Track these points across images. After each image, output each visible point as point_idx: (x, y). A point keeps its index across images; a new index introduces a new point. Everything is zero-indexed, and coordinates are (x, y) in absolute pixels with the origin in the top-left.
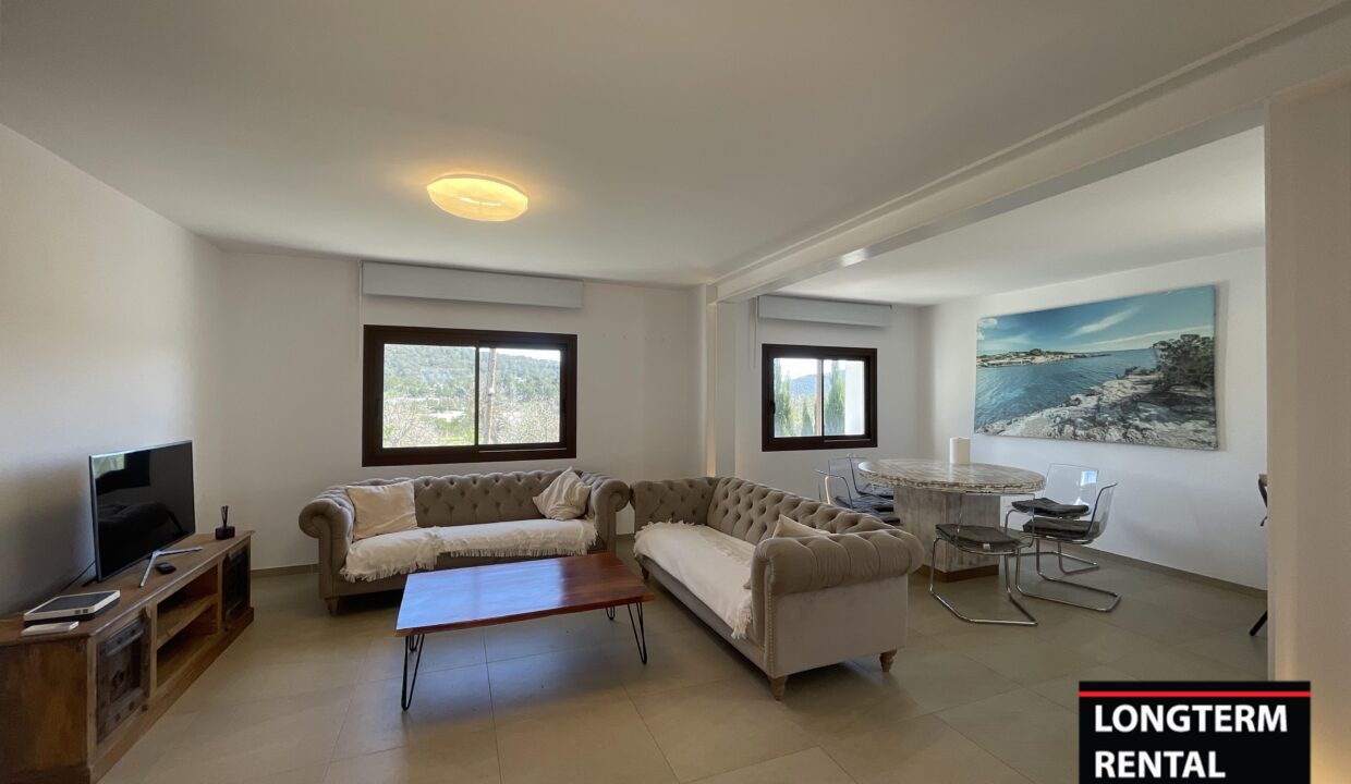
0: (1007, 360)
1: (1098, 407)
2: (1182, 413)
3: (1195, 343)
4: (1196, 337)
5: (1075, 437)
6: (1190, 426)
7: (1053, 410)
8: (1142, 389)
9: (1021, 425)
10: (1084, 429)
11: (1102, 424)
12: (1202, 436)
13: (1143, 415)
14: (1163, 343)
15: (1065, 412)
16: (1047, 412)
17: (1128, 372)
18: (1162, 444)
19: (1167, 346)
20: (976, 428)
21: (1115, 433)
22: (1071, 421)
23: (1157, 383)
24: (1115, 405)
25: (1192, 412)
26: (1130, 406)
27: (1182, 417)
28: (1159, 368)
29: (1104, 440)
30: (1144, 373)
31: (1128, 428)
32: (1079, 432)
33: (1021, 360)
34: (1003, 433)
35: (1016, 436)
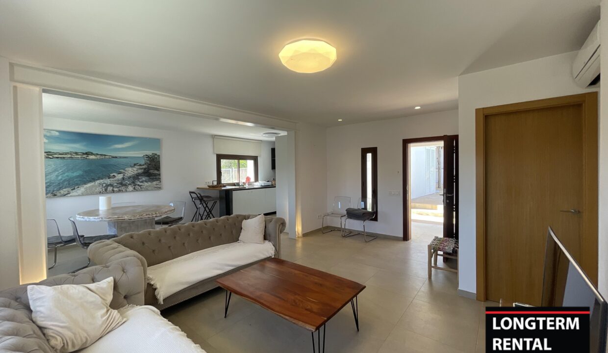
0: (69, 156)
1: (123, 179)
2: (153, 179)
3: (156, 156)
4: (156, 154)
5: (113, 191)
6: (155, 183)
7: (101, 181)
8: (140, 171)
9: (82, 189)
10: (118, 188)
11: (125, 185)
12: (158, 186)
13: (141, 180)
14: (146, 155)
15: (108, 181)
16: (98, 182)
17: (135, 165)
18: (147, 190)
19: (148, 156)
21: (130, 188)
22: (111, 185)
23: (145, 169)
24: (130, 177)
25: (156, 179)
26: (136, 177)
27: (153, 180)
28: (145, 164)
29: (126, 191)
30: (140, 165)
31: (135, 185)
32: (115, 189)
33: (80, 156)
34: (69, 195)
35: (79, 195)
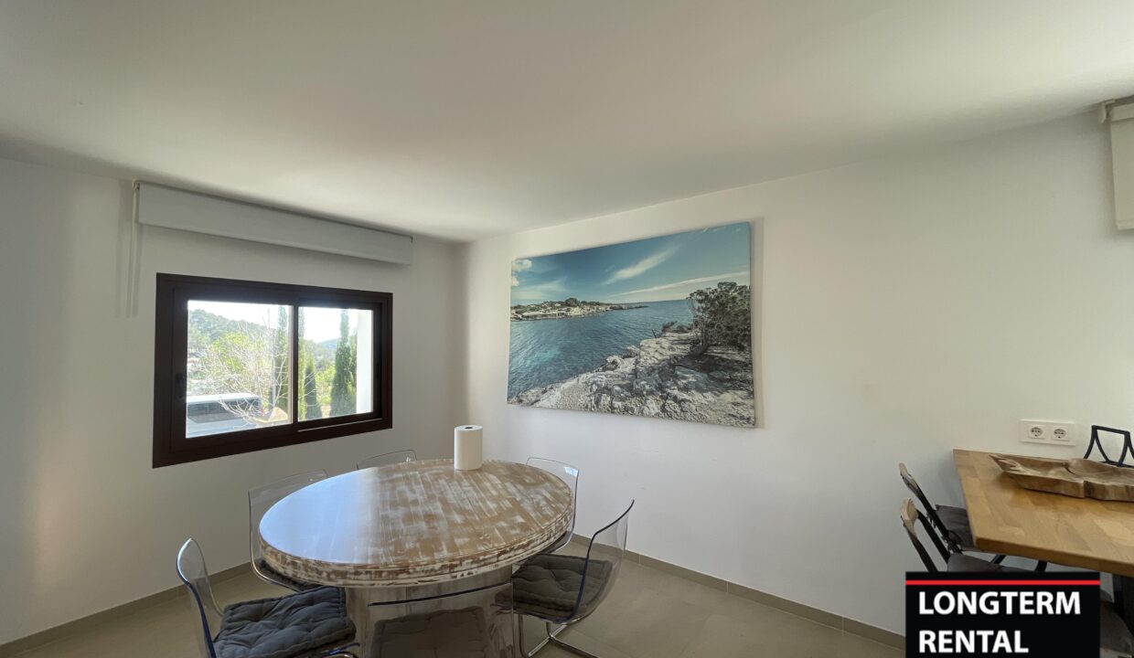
0: (541, 312)
1: (635, 373)
2: (721, 381)
3: (732, 293)
4: (733, 285)
5: (612, 409)
6: (728, 397)
7: (590, 375)
8: (681, 350)
9: (556, 395)
10: (622, 400)
11: (639, 394)
12: (740, 409)
13: (682, 382)
14: (700, 293)
15: (602, 378)
16: (583, 377)
17: (666, 328)
18: (701, 419)
19: (703, 296)
20: (509, 398)
21: (653, 406)
22: (607, 390)
23: (694, 342)
24: (653, 370)
25: (731, 380)
26: (668, 370)
27: (722, 385)
28: (696, 323)
29: (641, 413)
30: (681, 330)
31: (667, 398)
32: (617, 404)
33: (556, 312)
34: (537, 405)
35: (552, 408)
